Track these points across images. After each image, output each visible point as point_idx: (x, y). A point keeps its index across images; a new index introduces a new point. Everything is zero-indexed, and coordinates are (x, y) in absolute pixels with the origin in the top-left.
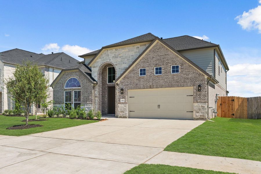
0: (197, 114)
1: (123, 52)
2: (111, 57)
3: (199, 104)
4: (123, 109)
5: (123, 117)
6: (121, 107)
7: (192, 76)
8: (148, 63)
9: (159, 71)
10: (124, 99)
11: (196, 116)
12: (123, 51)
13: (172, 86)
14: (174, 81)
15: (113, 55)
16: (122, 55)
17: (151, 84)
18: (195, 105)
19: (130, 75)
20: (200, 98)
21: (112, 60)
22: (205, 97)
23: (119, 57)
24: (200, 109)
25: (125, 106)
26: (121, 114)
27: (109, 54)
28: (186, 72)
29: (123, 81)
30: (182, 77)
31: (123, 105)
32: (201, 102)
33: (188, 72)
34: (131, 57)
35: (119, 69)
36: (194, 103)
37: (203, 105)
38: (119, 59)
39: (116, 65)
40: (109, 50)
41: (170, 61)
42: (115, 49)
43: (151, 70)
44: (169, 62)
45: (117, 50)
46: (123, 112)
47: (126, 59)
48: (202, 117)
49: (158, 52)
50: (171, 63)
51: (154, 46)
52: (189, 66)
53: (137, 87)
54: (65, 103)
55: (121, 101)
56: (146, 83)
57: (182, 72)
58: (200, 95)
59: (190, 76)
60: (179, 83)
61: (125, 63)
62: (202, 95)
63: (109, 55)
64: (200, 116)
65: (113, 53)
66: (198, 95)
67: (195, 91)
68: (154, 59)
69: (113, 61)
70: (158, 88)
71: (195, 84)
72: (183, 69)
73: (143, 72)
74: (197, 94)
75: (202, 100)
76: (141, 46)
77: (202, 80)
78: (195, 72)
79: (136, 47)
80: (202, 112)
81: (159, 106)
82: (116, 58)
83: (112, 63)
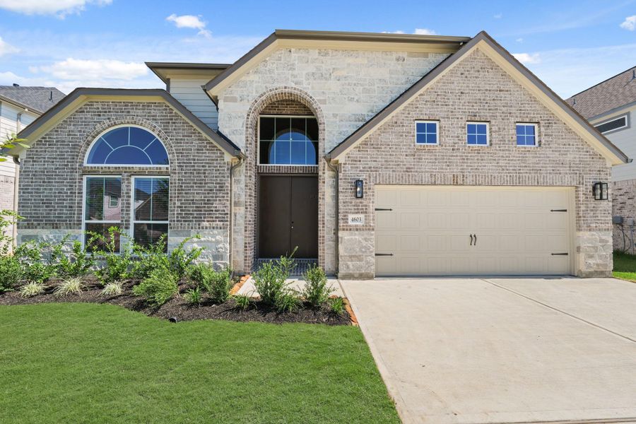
0: (591, 261)
1: (349, 65)
2: (304, 72)
3: (594, 233)
4: (358, 250)
5: (356, 276)
6: (348, 240)
7: (575, 158)
8: (445, 108)
9: (476, 134)
10: (362, 216)
11: (589, 266)
12: (350, 60)
13: (520, 183)
14: (526, 167)
15: (311, 68)
16: (344, 73)
17: (456, 170)
18: (585, 237)
19: (385, 138)
20: (596, 217)
21: (305, 86)
22: (607, 217)
23: (332, 77)
24: (596, 248)
25: (366, 239)
26: (351, 267)
27: (296, 62)
28: (559, 144)
29: (356, 154)
30: (548, 157)
31: (357, 236)
32: (600, 230)
33: (564, 145)
34: (376, 86)
35: (335, 116)
36: (579, 230)
37: (604, 238)
38: (333, 86)
39: (324, 102)
40: (293, 50)
41: (513, 110)
42: (317, 51)
43: (452, 132)
44: (510, 113)
45: (326, 54)
46: (359, 258)
47: (362, 88)
48: (602, 269)
49: (476, 77)
50: (517, 117)
51: (466, 60)
52: (566, 129)
53: (408, 177)
54: (83, 226)
55: (350, 223)
56: (442, 169)
57: (549, 144)
58: (594, 209)
59: (570, 157)
60: (540, 174)
61: (357, 101)
62: (601, 211)
63: (293, 65)
64: (598, 265)
65: (313, 62)
66: (592, 210)
67: (582, 198)
68: (465, 98)
69: (310, 87)
70: (480, 185)
71: (583, 179)
72: (551, 135)
73: (426, 133)
74: (588, 207)
75: (601, 223)
76: (411, 55)
77: (599, 171)
78: (583, 149)
79: (394, 56)
80: (600, 257)
81: (473, 238)
82: (324, 81)
83: (306, 93)
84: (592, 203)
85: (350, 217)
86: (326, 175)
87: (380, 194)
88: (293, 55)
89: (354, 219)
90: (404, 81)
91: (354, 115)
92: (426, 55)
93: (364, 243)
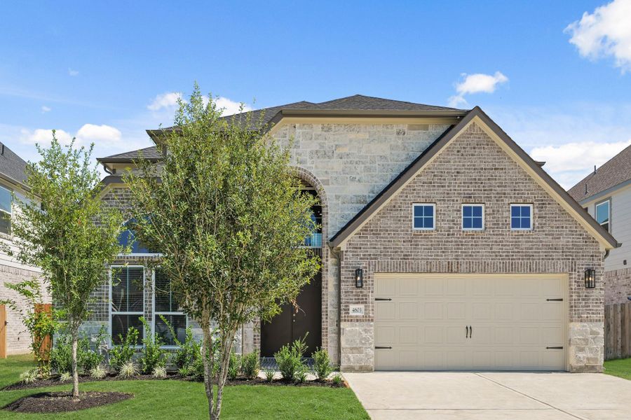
0: (581, 355)
1: (351, 141)
2: (309, 150)
3: (585, 324)
4: (358, 341)
5: (356, 368)
6: (350, 331)
7: (568, 242)
8: (441, 190)
9: (472, 217)
10: (362, 306)
11: (579, 360)
12: (352, 136)
13: (512, 269)
14: (519, 252)
15: (315, 146)
16: (346, 150)
17: (451, 257)
18: (576, 329)
19: (384, 223)
20: (587, 306)
21: (308, 165)
22: (599, 306)
23: (335, 155)
24: (586, 340)
25: (366, 331)
26: (352, 359)
27: (300, 139)
28: (552, 227)
29: (357, 241)
30: (541, 242)
31: (358, 328)
32: (591, 321)
33: (558, 227)
34: (377, 163)
35: (337, 197)
36: (572, 321)
37: (594, 329)
38: (337, 165)
39: (326, 182)
40: (297, 125)
41: (508, 190)
42: (320, 126)
43: (448, 214)
44: (505, 194)
45: (329, 129)
46: (359, 350)
47: (363, 166)
48: (592, 363)
49: (472, 155)
50: (511, 197)
51: (462, 136)
52: (560, 211)
53: (405, 264)
54: (110, 318)
55: (351, 313)
56: (437, 256)
57: (542, 227)
58: (586, 298)
59: (563, 241)
60: (533, 259)
61: (359, 180)
62: (593, 300)
63: (298, 142)
64: (588, 359)
65: (316, 139)
66: (583, 300)
67: (574, 286)
68: (462, 178)
69: (314, 166)
70: (473, 272)
71: (575, 265)
72: (545, 217)
73: (424, 216)
74: (579, 296)
75: (593, 313)
76: (411, 128)
77: (592, 256)
78: (576, 231)
79: (395, 129)
80: (591, 349)
81: (469, 330)
82: (327, 160)
83: (310, 174)
84: (584, 292)
85: (352, 307)
86: (329, 263)
87: (380, 283)
88: (298, 131)
89: (356, 310)
90: (404, 157)
91: (356, 196)
92: (426, 127)
93: (364, 335)
